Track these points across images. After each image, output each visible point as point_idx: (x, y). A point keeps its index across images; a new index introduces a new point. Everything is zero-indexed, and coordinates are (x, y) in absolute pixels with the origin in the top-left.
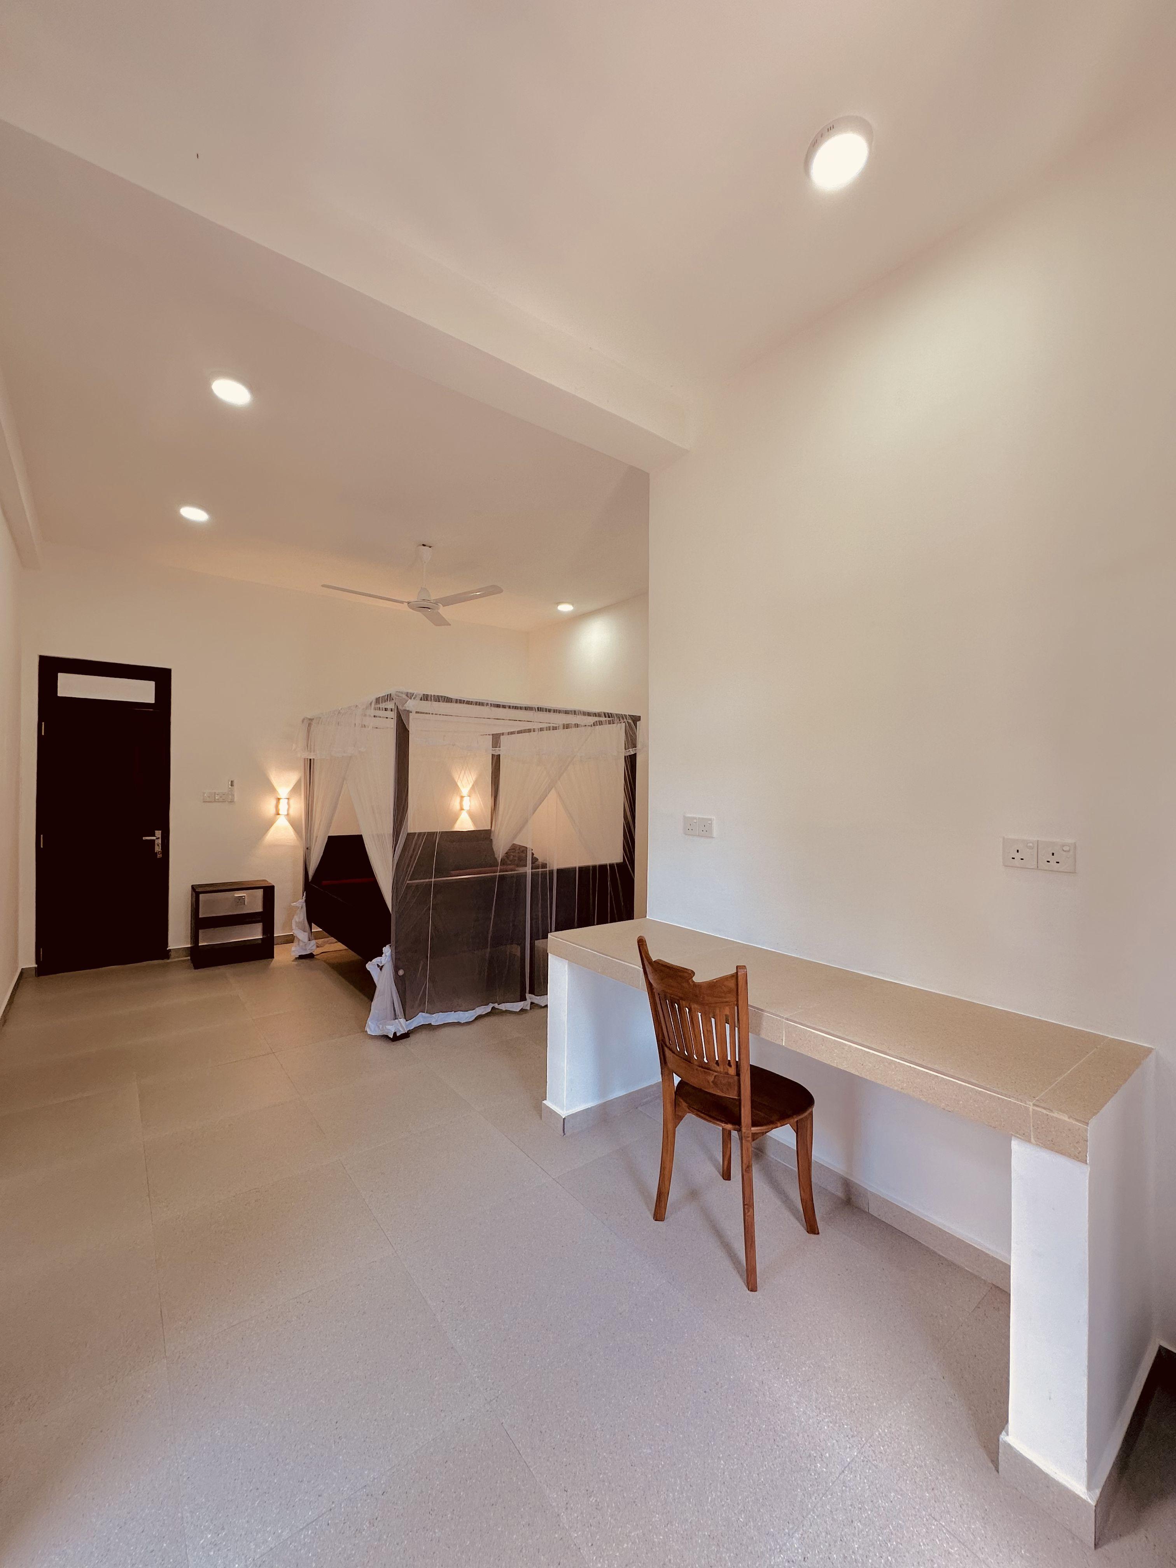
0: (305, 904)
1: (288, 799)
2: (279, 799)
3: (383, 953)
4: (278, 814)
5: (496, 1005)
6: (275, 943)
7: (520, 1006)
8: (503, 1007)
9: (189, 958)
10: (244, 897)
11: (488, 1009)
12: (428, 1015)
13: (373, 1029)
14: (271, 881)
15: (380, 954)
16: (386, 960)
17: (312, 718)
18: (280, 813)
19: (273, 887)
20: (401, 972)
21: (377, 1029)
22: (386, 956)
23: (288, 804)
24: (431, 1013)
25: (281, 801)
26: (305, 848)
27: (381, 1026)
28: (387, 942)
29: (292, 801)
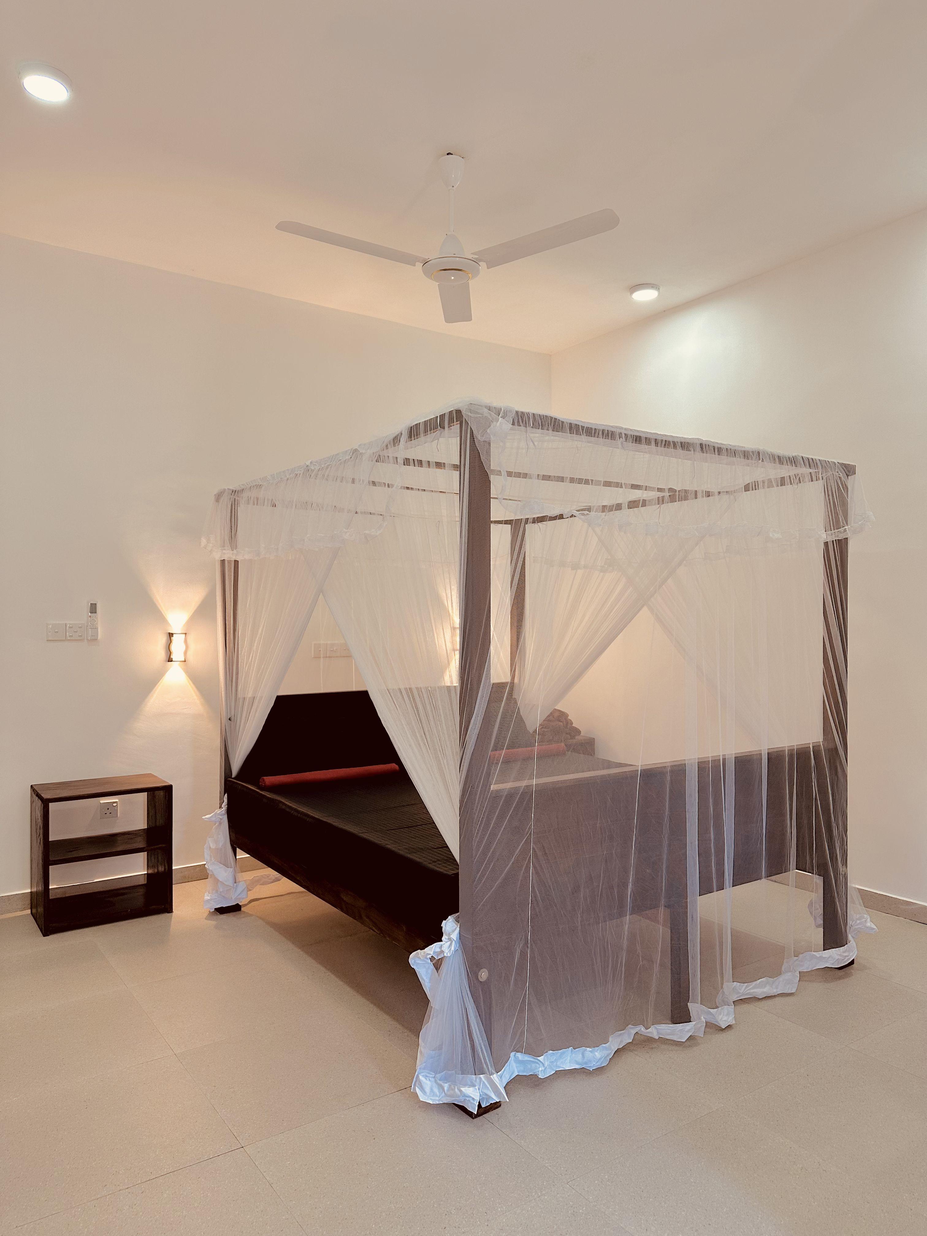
0: (226, 817)
1: (186, 634)
2: (171, 635)
3: (441, 935)
4: (170, 660)
5: (641, 1029)
6: (174, 882)
7: (688, 1031)
8: (654, 1031)
9: (29, 911)
10: (115, 805)
11: (626, 1037)
12: (527, 1058)
13: (427, 1090)
14: (164, 777)
15: (437, 936)
16: (453, 948)
17: (238, 489)
18: (173, 657)
19: (168, 789)
20: (484, 975)
21: (436, 1090)
22: (450, 939)
23: (186, 641)
24: (535, 1051)
25: (174, 638)
26: (225, 720)
27: (446, 1086)
28: (452, 908)
29: (190, 638)
